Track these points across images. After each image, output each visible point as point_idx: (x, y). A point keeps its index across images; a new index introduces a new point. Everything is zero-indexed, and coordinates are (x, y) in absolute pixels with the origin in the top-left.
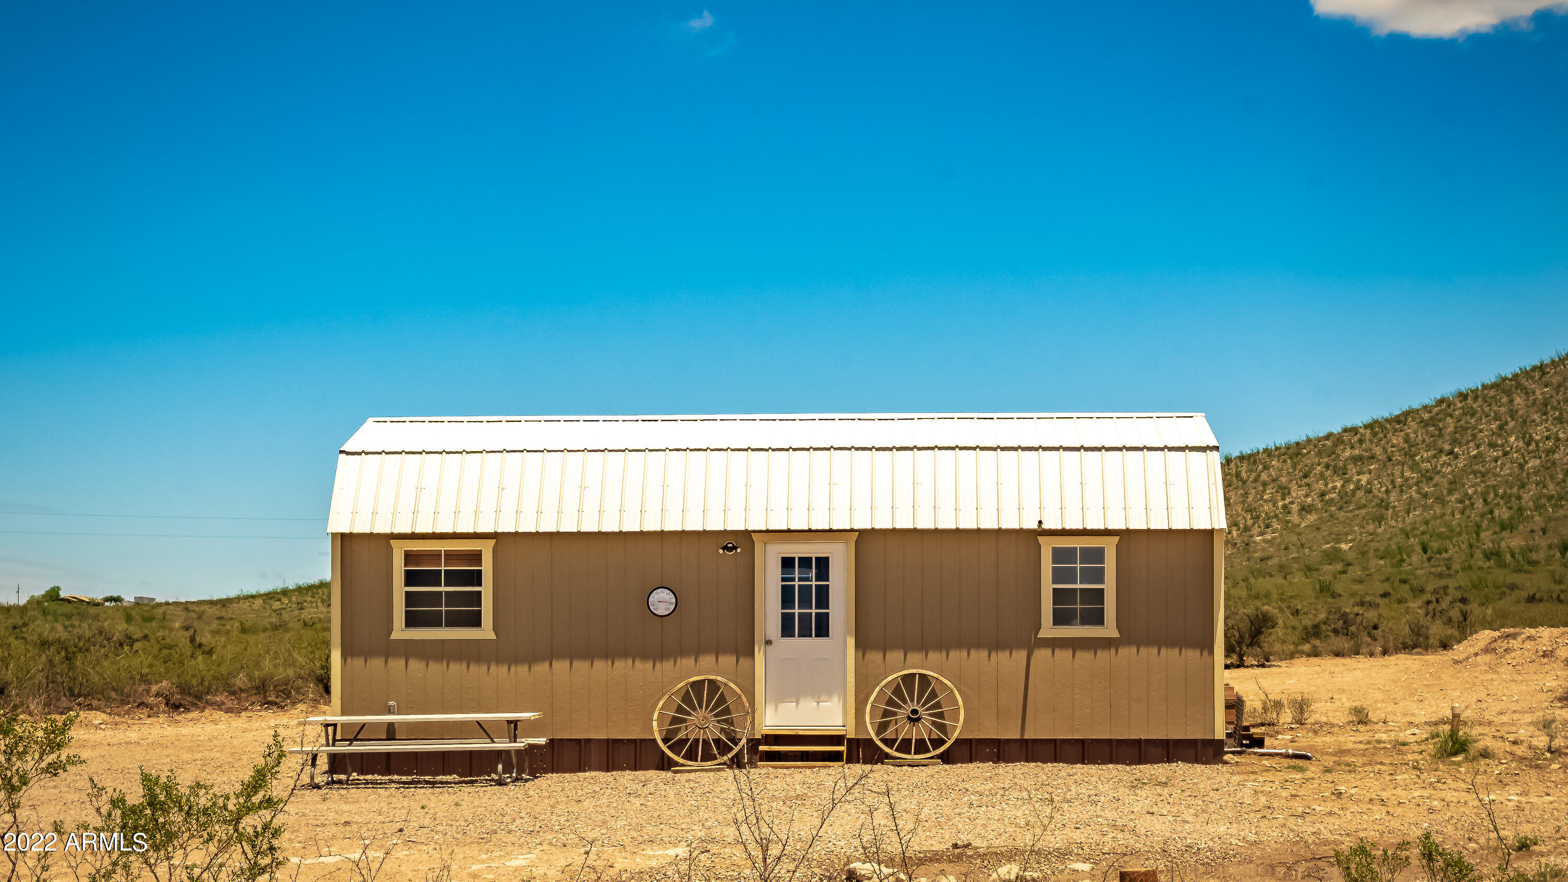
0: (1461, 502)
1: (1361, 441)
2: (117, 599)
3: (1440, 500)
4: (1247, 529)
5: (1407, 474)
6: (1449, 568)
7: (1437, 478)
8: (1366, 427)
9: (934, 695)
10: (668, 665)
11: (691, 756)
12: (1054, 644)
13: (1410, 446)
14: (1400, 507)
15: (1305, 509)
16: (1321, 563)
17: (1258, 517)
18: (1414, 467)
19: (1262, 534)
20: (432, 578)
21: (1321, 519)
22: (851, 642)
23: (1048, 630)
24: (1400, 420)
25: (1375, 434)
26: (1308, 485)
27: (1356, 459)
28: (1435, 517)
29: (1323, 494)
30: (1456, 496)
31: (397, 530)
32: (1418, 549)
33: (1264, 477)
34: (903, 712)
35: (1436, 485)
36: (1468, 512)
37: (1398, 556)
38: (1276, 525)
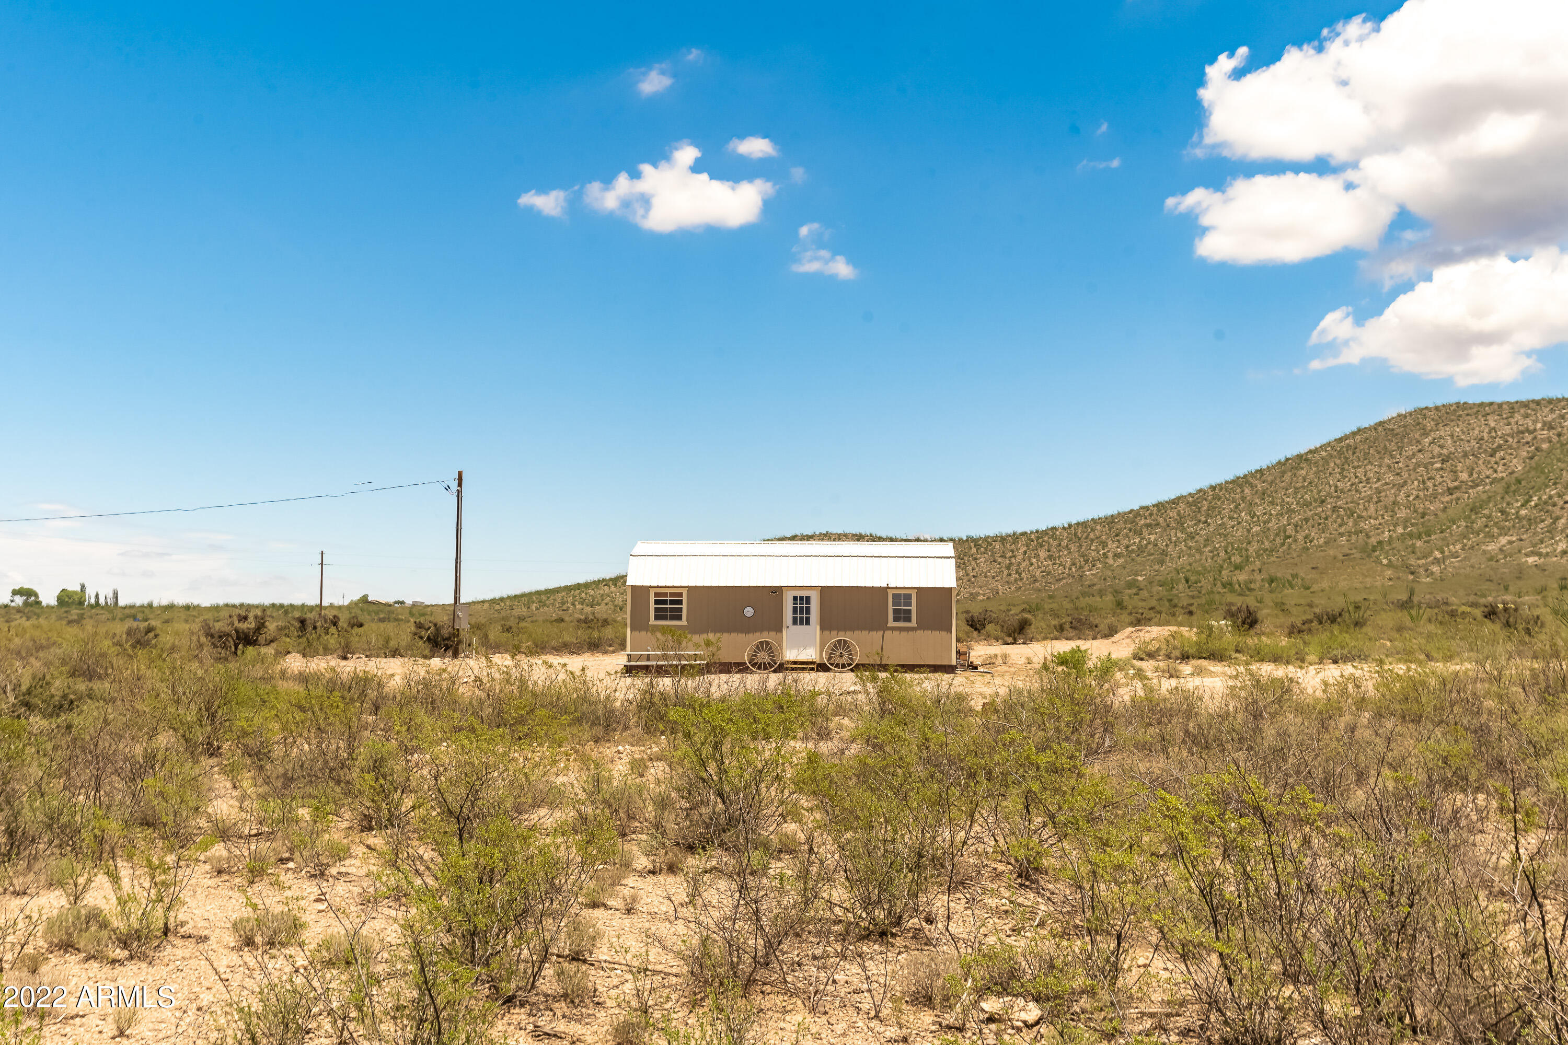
0: (1211, 552)
1: (1151, 515)
2: (402, 603)
3: (1199, 550)
4: (1081, 567)
5: (1179, 535)
6: (1200, 593)
7: (1197, 537)
8: (1154, 506)
9: (848, 647)
10: (751, 635)
11: (759, 668)
12: (893, 629)
13: (1181, 518)
14: (1175, 555)
15: (1117, 556)
16: (1125, 589)
17: (1088, 560)
18: (1183, 530)
19: (1090, 570)
20: (665, 602)
21: (1126, 561)
22: (818, 627)
23: (891, 624)
24: (1175, 502)
25: (1159, 510)
26: (1118, 541)
27: (1148, 526)
28: (1196, 561)
29: (1127, 547)
30: (1209, 548)
31: (652, 585)
32: (1183, 581)
33: (1092, 535)
34: (837, 653)
35: (1196, 542)
36: (1215, 558)
37: (1169, 584)
38: (1099, 565)
